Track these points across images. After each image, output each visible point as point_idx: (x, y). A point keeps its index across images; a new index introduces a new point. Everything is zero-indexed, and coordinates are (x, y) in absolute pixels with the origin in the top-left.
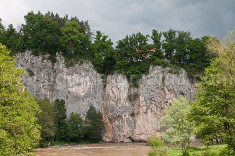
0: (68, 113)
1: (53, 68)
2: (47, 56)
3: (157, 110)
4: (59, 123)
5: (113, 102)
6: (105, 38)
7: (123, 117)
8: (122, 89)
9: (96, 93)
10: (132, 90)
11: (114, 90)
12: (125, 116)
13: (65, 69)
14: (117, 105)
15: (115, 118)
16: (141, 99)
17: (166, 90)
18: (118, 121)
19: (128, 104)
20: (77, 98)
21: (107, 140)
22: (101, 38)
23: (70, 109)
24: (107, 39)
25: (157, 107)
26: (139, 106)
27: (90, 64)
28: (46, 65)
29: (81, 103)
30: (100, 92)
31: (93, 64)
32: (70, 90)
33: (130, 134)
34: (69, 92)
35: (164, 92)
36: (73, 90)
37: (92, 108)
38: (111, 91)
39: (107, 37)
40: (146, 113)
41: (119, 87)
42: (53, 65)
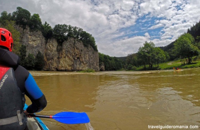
0: (27, 54)
1: (23, 31)
2: (22, 26)
3: (70, 56)
4: (22, 58)
5: (49, 51)
6: (48, 25)
7: (54, 58)
8: (55, 46)
9: (42, 46)
10: (59, 47)
11: (51, 46)
12: (55, 58)
13: (29, 33)
14: (51, 53)
15: (50, 59)
16: (64, 51)
17: (75, 48)
18: (51, 60)
19: (56, 53)
20: (32, 47)
21: (45, 69)
22: (47, 25)
23: (29, 52)
24: (49, 26)
25: (70, 55)
26: (62, 54)
27: (41, 32)
28: (20, 29)
29: (34, 50)
30: (44, 46)
31: (42, 32)
32: (30, 43)
33: (57, 67)
34: (29, 44)
35: (74, 49)
36: (31, 43)
37: (39, 53)
38: (49, 46)
39: (49, 25)
40: (65, 57)
41: (53, 45)
42: (24, 30)
